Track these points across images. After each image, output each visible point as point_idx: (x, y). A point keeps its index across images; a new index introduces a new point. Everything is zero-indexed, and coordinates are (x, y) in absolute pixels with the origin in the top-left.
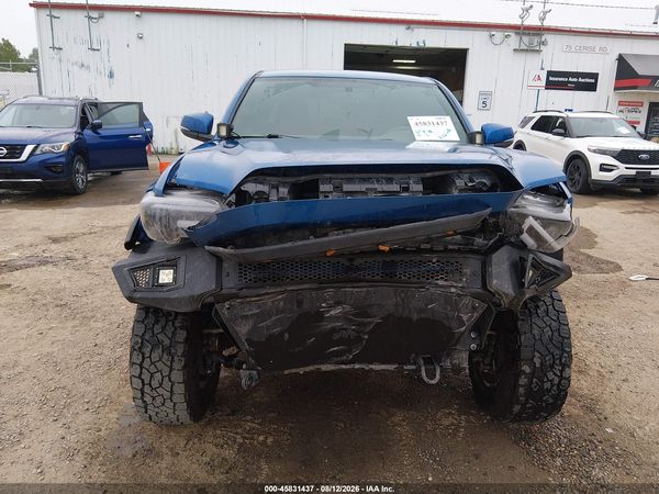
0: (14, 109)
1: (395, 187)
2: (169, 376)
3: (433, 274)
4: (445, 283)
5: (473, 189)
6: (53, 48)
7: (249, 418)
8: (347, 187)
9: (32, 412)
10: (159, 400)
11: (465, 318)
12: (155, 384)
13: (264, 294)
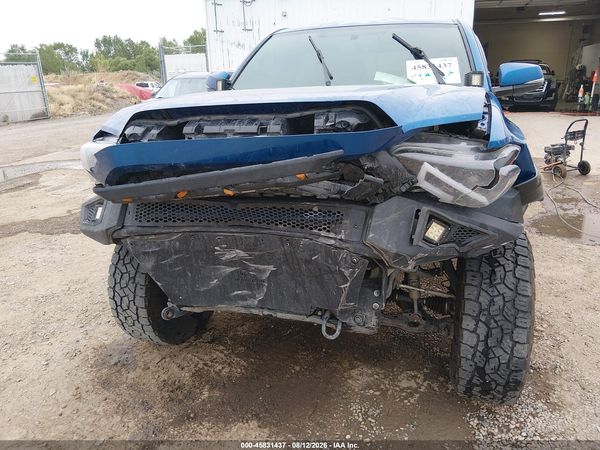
0: (176, 83)
1: (253, 128)
2: (134, 300)
3: (315, 224)
4: (327, 234)
5: (334, 128)
6: (217, 31)
7: (221, 348)
8: (207, 129)
9: (71, 318)
10: (130, 321)
11: (347, 273)
12: (125, 306)
13: (158, 234)
